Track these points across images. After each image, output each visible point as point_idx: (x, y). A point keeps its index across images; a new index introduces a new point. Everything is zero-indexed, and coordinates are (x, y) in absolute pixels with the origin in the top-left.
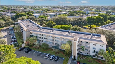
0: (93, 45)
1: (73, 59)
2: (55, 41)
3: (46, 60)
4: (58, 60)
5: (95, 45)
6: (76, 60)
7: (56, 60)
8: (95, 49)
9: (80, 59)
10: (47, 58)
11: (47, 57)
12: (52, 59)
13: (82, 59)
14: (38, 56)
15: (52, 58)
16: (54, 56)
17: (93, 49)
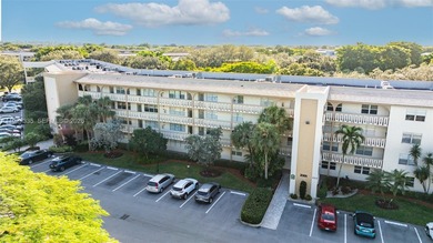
0: (410, 118)
1: (293, 196)
2: (201, 116)
3: (148, 200)
4: (213, 198)
5: (422, 119)
6: (309, 198)
7: (201, 198)
8: (419, 141)
9: (329, 195)
10: (155, 189)
11: (156, 185)
12: (183, 198)
13: (340, 196)
14: (111, 184)
15: (180, 190)
16: (195, 181)
17: (406, 140)
